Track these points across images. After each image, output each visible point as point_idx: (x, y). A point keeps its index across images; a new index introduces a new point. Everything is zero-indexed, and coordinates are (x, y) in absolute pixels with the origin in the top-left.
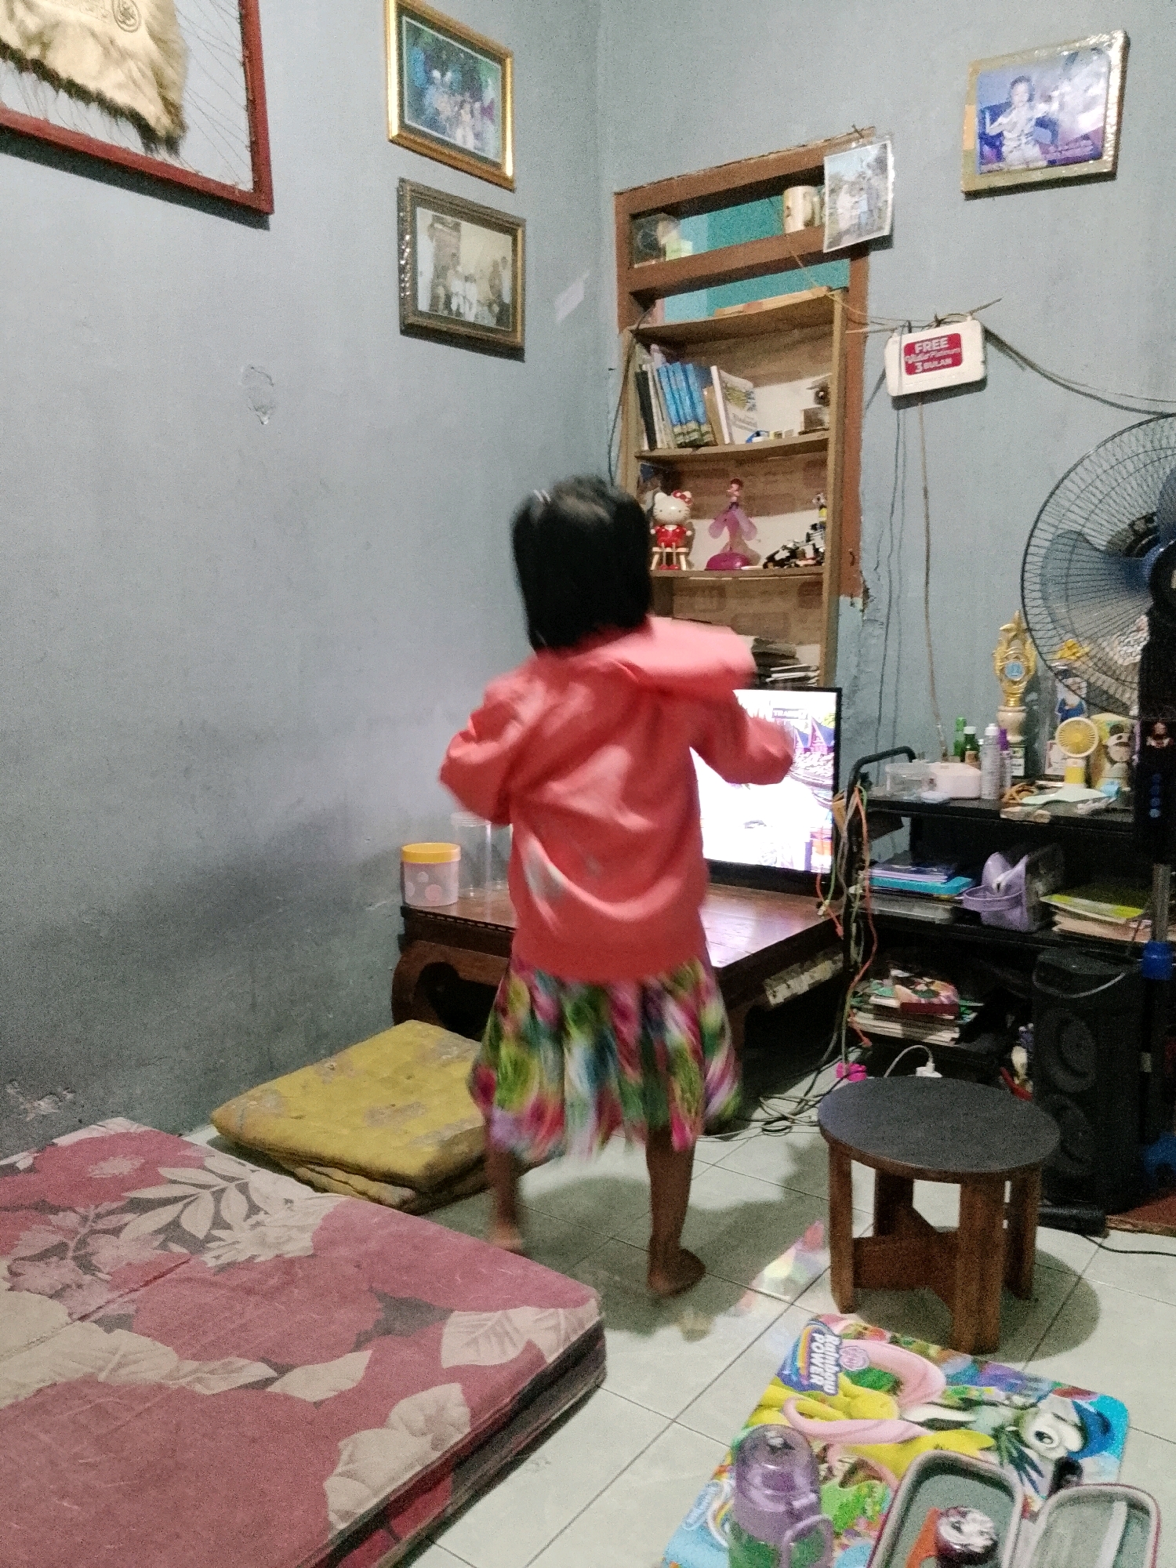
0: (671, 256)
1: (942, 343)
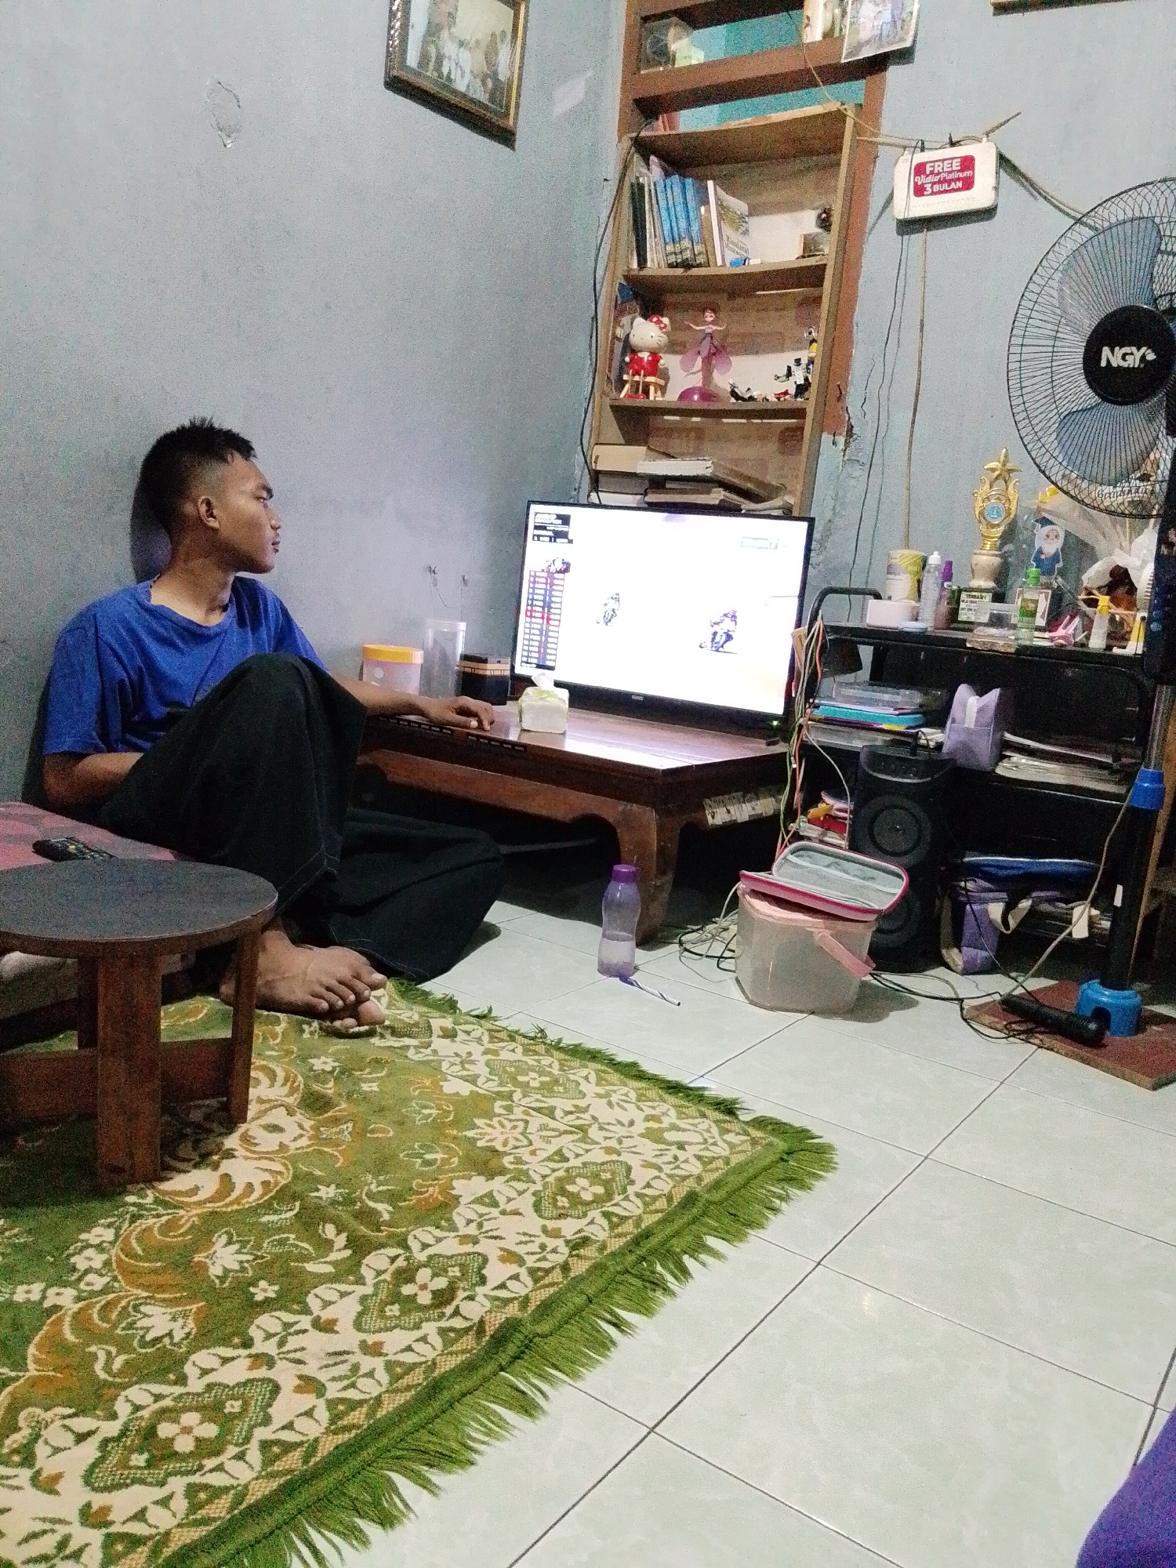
0: (680, 63)
1: (954, 164)
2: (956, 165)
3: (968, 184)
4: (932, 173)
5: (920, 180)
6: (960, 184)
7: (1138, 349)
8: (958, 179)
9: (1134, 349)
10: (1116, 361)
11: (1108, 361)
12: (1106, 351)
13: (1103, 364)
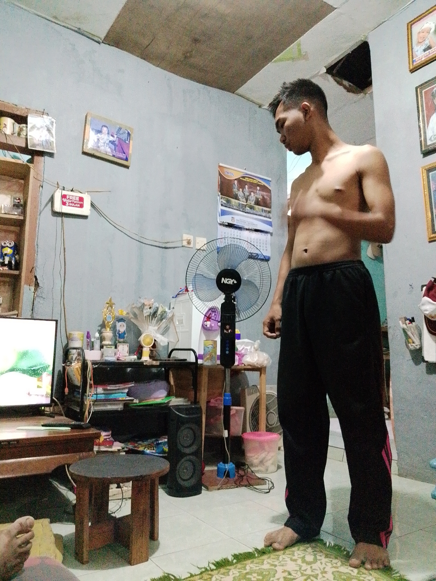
1: (77, 198)
2: (78, 199)
3: (81, 206)
4: (69, 199)
5: (64, 200)
6: (79, 205)
7: (232, 280)
8: (79, 204)
9: (231, 280)
10: (226, 282)
11: (223, 282)
12: (223, 279)
13: (222, 282)
